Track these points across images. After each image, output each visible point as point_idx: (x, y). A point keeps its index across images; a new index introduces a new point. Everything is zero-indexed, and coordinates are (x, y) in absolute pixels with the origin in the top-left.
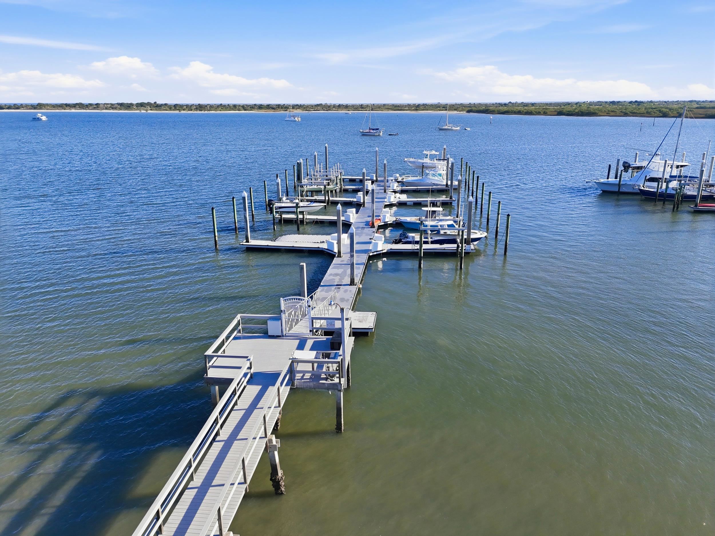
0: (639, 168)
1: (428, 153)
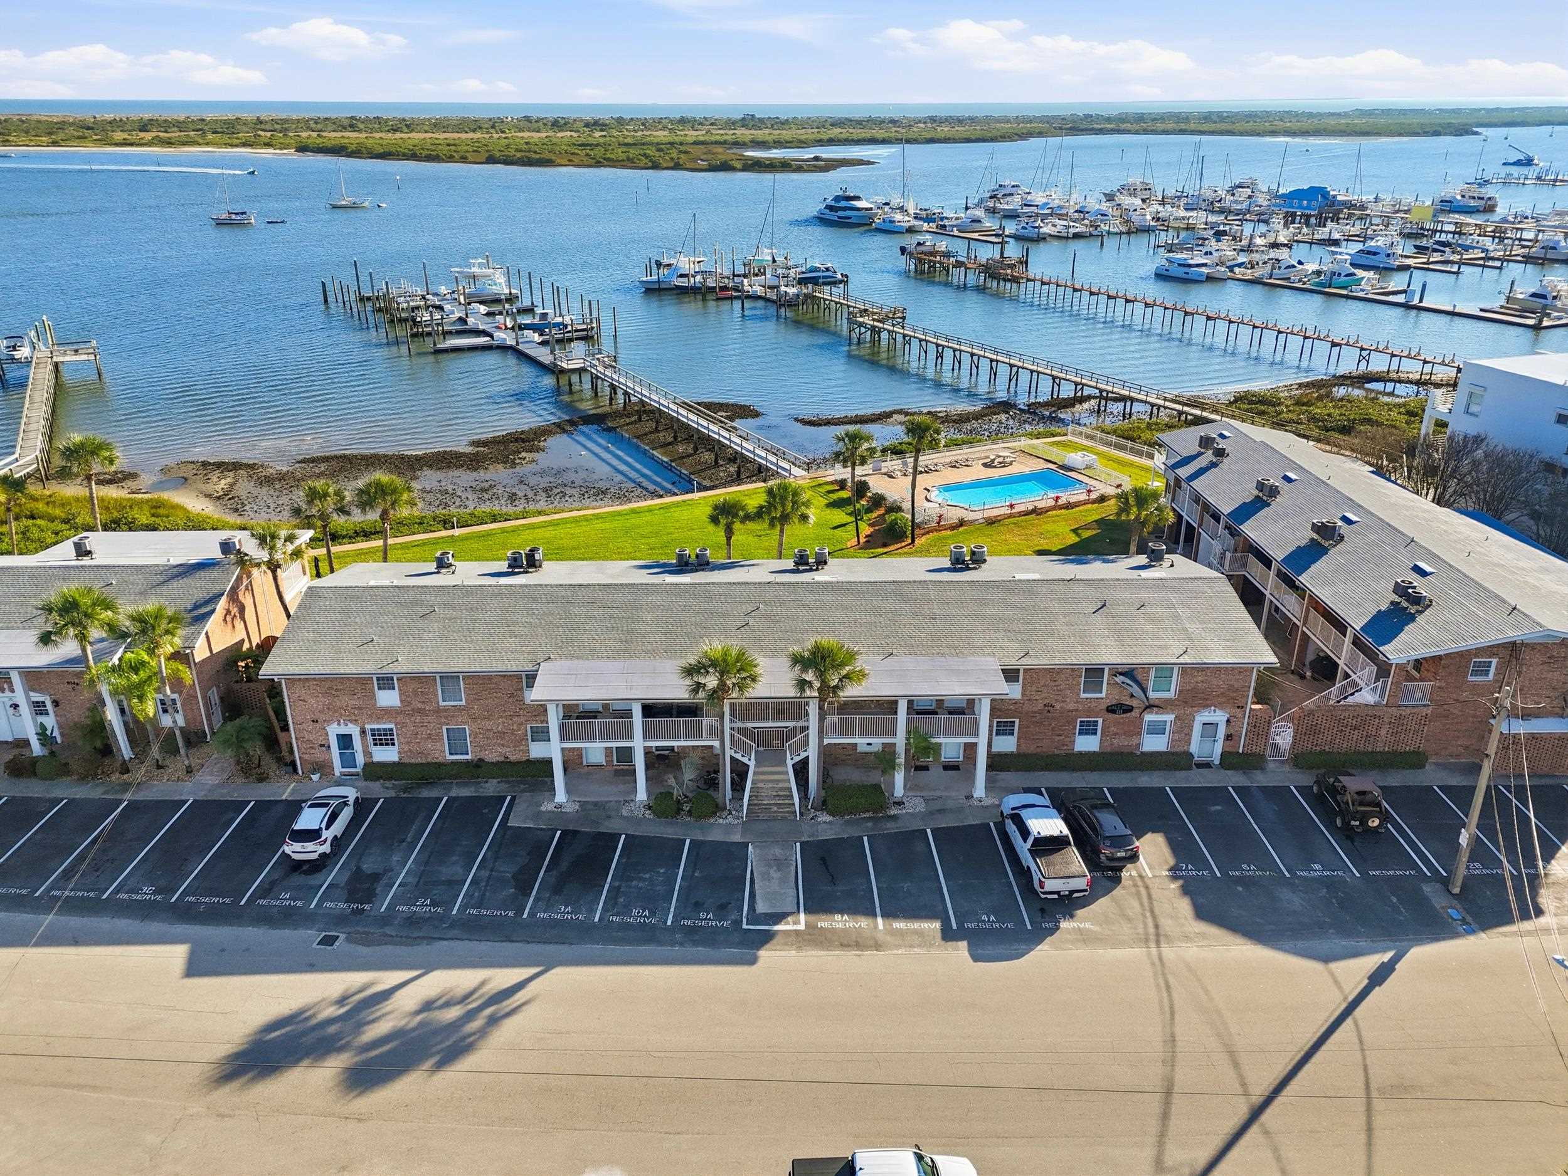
0: (669, 266)
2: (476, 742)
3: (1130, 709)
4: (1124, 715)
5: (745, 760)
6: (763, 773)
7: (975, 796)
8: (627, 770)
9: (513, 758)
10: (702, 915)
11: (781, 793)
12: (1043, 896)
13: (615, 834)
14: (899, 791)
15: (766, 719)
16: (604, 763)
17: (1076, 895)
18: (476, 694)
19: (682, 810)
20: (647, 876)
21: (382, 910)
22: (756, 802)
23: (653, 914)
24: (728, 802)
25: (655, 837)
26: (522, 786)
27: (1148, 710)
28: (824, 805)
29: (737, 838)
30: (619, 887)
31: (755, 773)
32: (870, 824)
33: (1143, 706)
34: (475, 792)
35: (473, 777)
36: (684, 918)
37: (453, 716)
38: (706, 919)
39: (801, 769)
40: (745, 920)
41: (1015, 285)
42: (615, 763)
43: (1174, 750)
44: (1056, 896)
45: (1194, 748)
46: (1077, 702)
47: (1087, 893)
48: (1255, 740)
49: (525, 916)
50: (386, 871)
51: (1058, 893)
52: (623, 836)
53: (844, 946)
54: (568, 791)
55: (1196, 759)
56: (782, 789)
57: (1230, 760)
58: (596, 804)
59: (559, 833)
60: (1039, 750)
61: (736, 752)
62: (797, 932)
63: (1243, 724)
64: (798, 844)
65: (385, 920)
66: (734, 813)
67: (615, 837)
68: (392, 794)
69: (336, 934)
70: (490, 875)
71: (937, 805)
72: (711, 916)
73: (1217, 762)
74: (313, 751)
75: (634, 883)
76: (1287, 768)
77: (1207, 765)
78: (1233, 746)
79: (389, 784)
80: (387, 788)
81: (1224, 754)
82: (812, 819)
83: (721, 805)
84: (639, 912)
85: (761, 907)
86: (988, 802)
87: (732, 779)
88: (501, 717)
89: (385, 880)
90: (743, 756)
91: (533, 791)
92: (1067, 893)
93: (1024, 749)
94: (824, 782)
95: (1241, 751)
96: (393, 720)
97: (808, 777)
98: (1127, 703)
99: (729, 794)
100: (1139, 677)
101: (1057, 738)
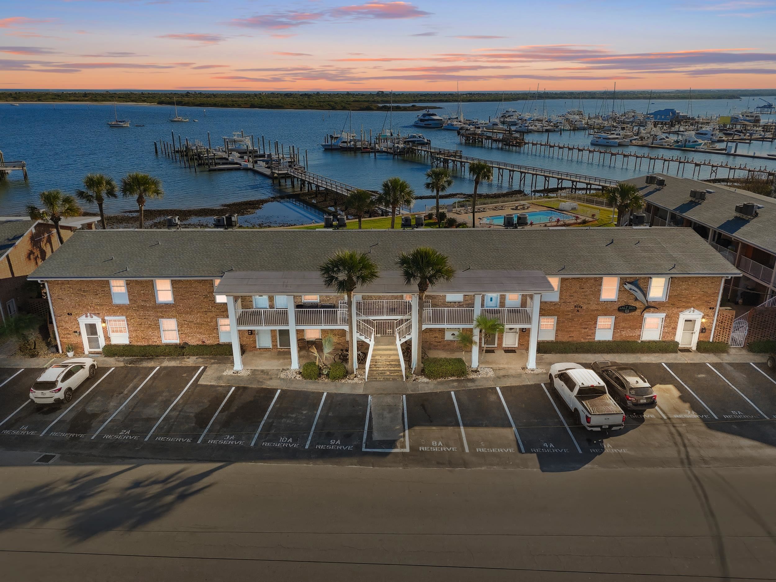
0: (337, 138)
1: (236, 133)
2: (182, 330)
3: (634, 309)
4: (630, 314)
5: (367, 341)
6: (379, 350)
7: (529, 368)
8: (286, 351)
9: (208, 342)
10: (332, 442)
11: (392, 363)
12: (589, 429)
13: (274, 389)
14: (475, 364)
15: (382, 314)
16: (271, 347)
17: (614, 428)
18: (181, 295)
19: (323, 374)
20: (294, 416)
21: (93, 438)
22: (375, 369)
23: (295, 441)
24: (355, 370)
25: (301, 391)
26: (213, 361)
27: (647, 310)
28: (422, 372)
29: (360, 391)
30: (273, 422)
31: (374, 350)
32: (455, 384)
33: (643, 307)
34: (179, 364)
35: (179, 355)
36: (318, 444)
37: (166, 312)
38: (335, 444)
39: (407, 348)
40: (364, 445)
41: (517, 148)
42: (279, 347)
43: (664, 340)
44: (599, 429)
45: (679, 338)
46: (598, 304)
47: (622, 427)
48: (721, 332)
49: (199, 442)
50: (103, 412)
51: (601, 427)
52: (279, 391)
53: (439, 464)
54: (244, 363)
55: (680, 346)
56: (392, 361)
57: (702, 347)
58: (262, 371)
59: (233, 388)
60: (570, 339)
61: (361, 335)
62: (404, 454)
63: (713, 320)
64: (404, 396)
65: (93, 445)
66: (359, 376)
67: (274, 391)
68: (122, 364)
69: (54, 454)
70: (179, 415)
71: (502, 373)
72: (339, 442)
73: (694, 348)
74: (69, 336)
75: (284, 420)
76: (744, 352)
77: (688, 350)
78: (706, 337)
79: (121, 359)
80: (118, 361)
81: (699, 344)
82: (414, 381)
83: (350, 371)
84: (285, 440)
85: (376, 436)
86: (540, 371)
87: (359, 355)
88: (199, 312)
89: (101, 418)
90: (366, 338)
91: (220, 363)
92: (607, 427)
93: (560, 339)
94: (422, 358)
95: (711, 341)
96: (125, 314)
97: (411, 354)
98: (633, 305)
99: (356, 365)
100: (641, 285)
101: (583, 331)
